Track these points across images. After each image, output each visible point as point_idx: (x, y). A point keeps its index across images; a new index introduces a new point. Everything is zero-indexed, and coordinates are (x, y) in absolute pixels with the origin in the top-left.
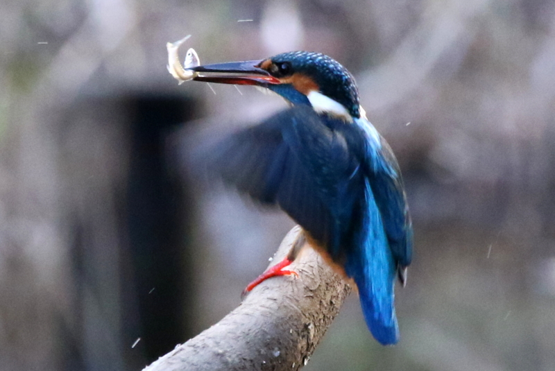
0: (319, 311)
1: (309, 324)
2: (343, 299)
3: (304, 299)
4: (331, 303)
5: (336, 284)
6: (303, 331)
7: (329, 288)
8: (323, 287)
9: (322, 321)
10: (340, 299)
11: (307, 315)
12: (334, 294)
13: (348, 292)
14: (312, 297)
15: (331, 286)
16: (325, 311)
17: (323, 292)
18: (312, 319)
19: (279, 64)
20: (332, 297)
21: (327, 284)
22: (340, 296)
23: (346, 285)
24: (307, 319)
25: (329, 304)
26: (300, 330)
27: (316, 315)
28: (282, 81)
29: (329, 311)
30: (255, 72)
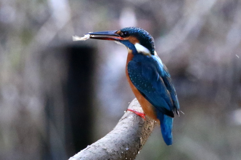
0: (144, 132)
1: (140, 137)
3: (138, 127)
4: (149, 129)
9: (145, 136)
10: (152, 127)
11: (139, 133)
14: (141, 127)
15: (149, 122)
16: (146, 132)
17: (145, 124)
19: (124, 32)
20: (149, 127)
26: (137, 140)
27: (143, 134)
28: (125, 39)
29: (148, 132)
30: (114, 35)
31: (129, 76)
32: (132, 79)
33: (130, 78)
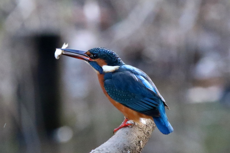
0: (144, 136)
1: (140, 141)
2: (152, 131)
3: (138, 132)
4: (148, 133)
5: (150, 126)
6: (138, 144)
7: (147, 127)
8: (145, 127)
9: (145, 139)
10: (151, 131)
11: (139, 137)
12: (149, 129)
13: (154, 128)
14: (141, 131)
15: (148, 127)
17: (145, 129)
18: (141, 139)
20: (148, 131)
22: (151, 130)
23: (153, 126)
24: (139, 139)
27: (143, 138)
28: (93, 60)
29: (147, 136)
30: (84, 55)
31: (108, 94)
32: (111, 96)
33: (109, 95)
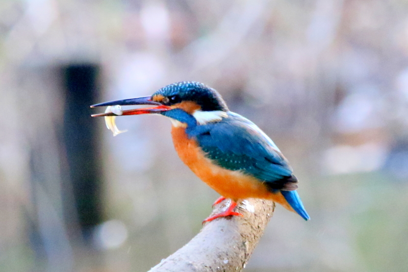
0: (251, 233)
1: (245, 242)
2: (266, 224)
3: (241, 226)
5: (261, 215)
6: (242, 246)
7: (257, 217)
8: (253, 217)
9: (253, 239)
10: (264, 224)
12: (260, 221)
13: (269, 219)
16: (255, 233)
18: (247, 238)
19: (170, 97)
20: (259, 223)
21: (255, 215)
22: (264, 222)
23: (267, 215)
24: (244, 239)
25: (257, 227)
26: (240, 246)
27: (249, 236)
28: (173, 107)
29: (258, 232)
